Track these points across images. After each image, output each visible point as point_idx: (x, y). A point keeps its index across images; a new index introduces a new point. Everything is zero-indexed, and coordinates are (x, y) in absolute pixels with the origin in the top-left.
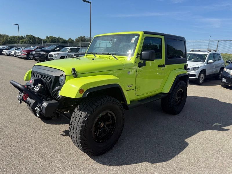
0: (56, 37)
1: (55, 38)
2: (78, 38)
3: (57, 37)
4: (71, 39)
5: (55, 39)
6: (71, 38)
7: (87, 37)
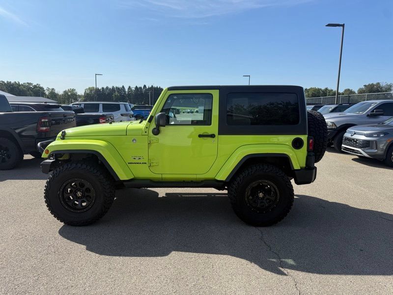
0: (321, 89)
1: (319, 90)
2: (363, 87)
3: (323, 88)
4: (349, 90)
5: (319, 92)
6: (351, 89)
7: (384, 85)
